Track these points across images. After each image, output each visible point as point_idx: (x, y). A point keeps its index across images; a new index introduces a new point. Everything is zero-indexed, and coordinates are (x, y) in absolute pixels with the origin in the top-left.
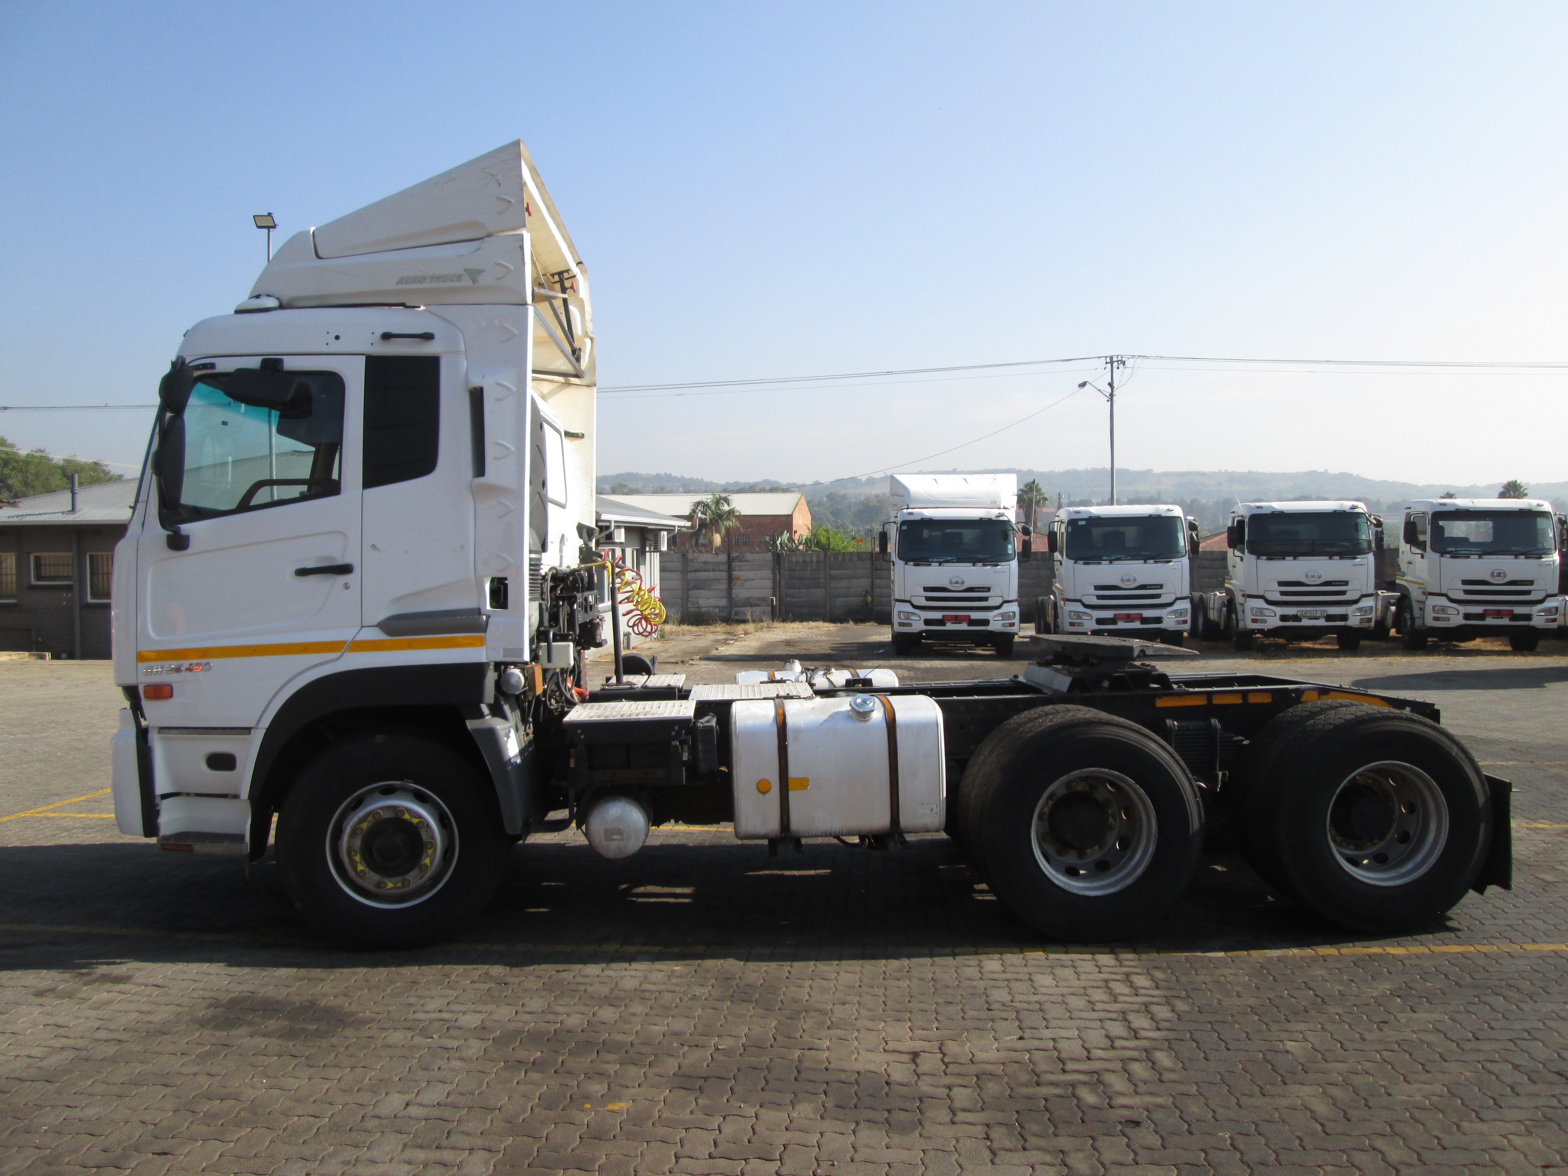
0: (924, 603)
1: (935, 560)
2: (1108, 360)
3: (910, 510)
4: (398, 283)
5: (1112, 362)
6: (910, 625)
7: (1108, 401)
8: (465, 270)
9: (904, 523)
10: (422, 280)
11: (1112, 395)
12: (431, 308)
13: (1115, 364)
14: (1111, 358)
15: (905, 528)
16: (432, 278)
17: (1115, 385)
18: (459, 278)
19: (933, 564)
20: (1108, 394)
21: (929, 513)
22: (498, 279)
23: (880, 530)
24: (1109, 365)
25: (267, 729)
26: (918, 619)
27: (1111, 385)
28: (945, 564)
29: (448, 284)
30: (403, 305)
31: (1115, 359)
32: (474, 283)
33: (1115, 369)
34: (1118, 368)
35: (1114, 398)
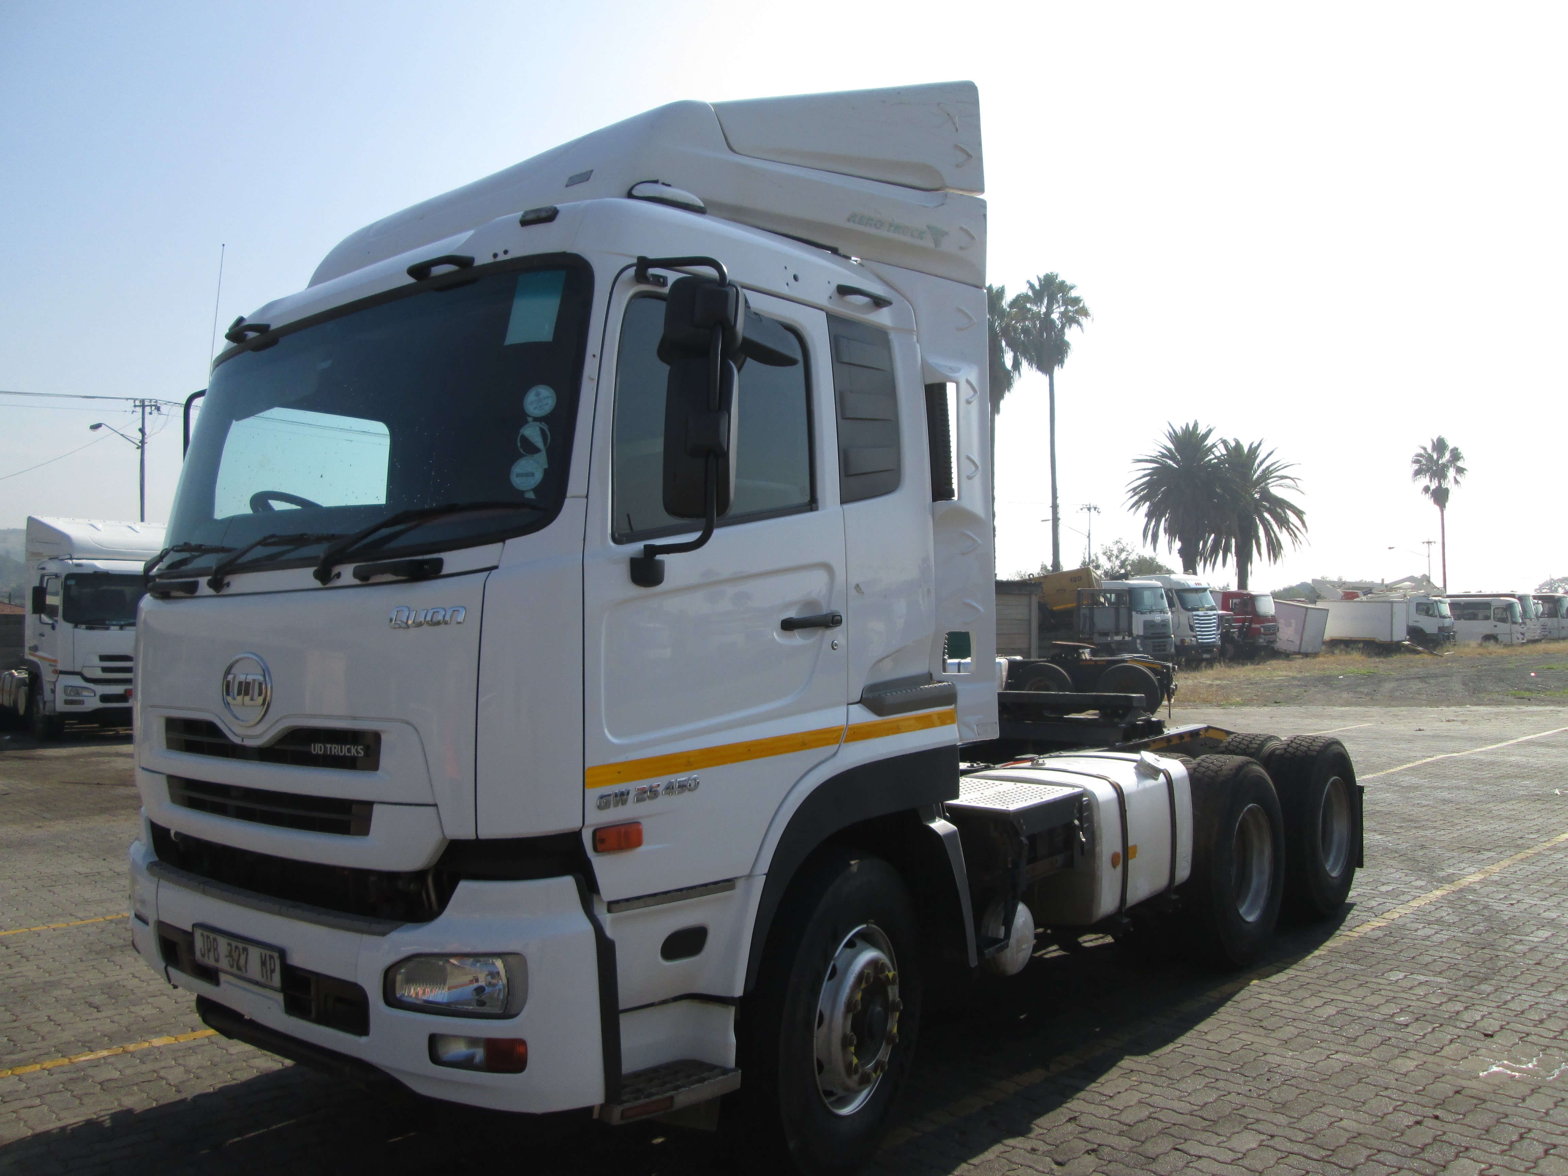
0: (99, 674)
1: (114, 622)
2: (138, 403)
3: (75, 561)
4: (849, 220)
5: (143, 406)
6: (81, 702)
7: (138, 448)
8: (928, 227)
9: (70, 576)
10: (878, 224)
11: (143, 442)
12: (866, 263)
13: (148, 409)
14: (143, 401)
15: (72, 582)
16: (891, 225)
17: (147, 431)
18: (921, 235)
19: (112, 628)
20: (138, 442)
21: (102, 565)
22: (961, 248)
23: (36, 583)
24: (140, 410)
25: (767, 875)
26: (92, 695)
27: (142, 431)
28: (128, 628)
29: (908, 239)
30: (835, 251)
31: (146, 403)
32: (936, 246)
33: (147, 416)
34: (151, 413)
35: (146, 446)
